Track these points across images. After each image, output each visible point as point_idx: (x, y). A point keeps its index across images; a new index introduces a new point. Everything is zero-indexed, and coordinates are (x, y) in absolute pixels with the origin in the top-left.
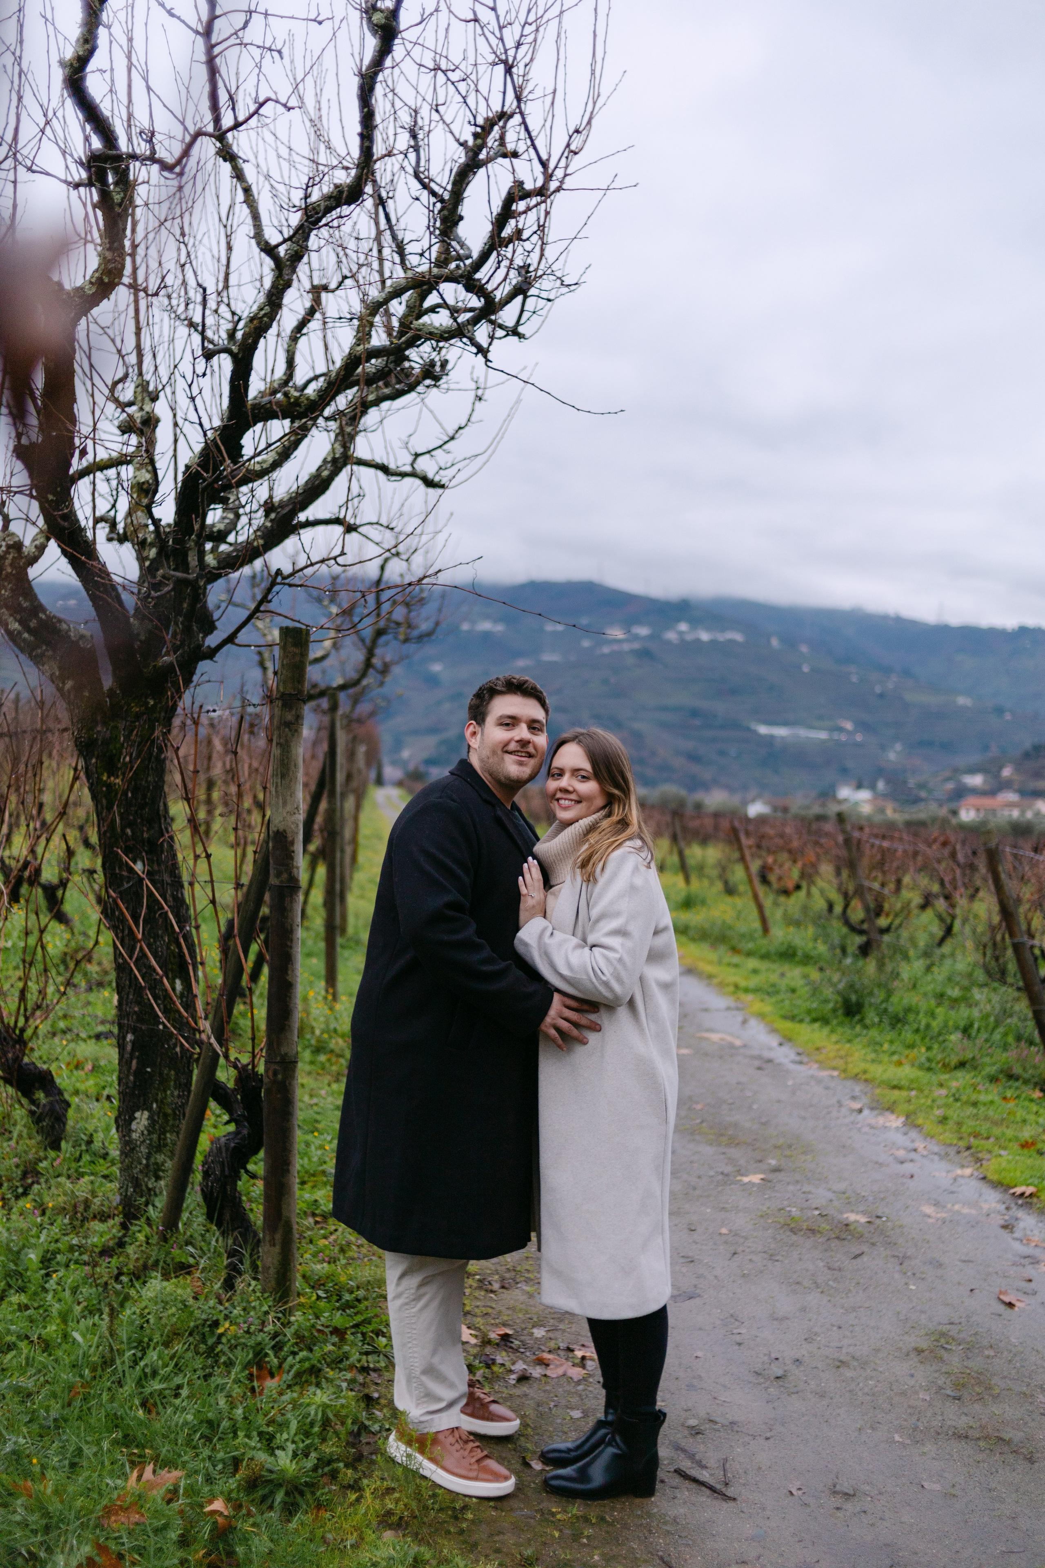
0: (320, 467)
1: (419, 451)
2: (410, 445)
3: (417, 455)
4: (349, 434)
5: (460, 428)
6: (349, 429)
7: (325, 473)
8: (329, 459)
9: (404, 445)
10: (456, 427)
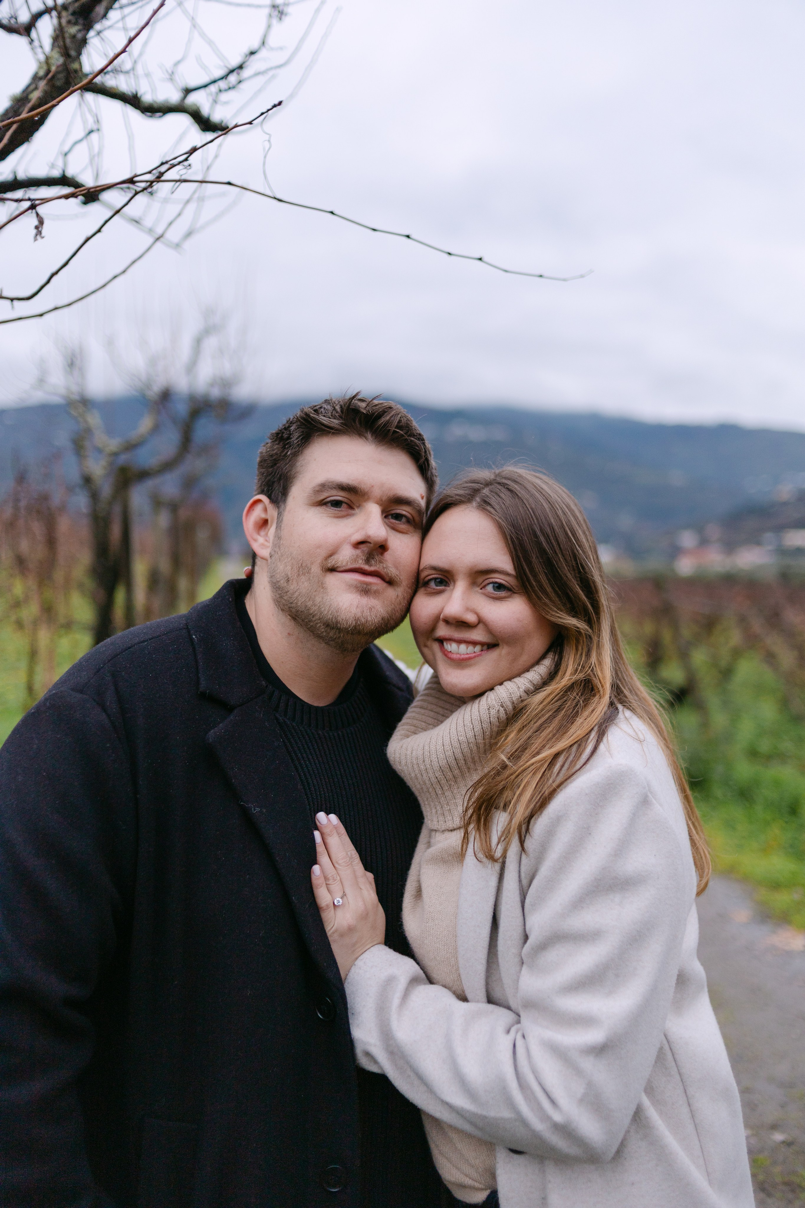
0: (28, 87)
1: (192, 84)
2: (177, 77)
3: (188, 91)
4: (74, 37)
5: (252, 53)
6: (73, 30)
7: (35, 96)
8: (41, 73)
9: (168, 76)
10: (246, 50)
